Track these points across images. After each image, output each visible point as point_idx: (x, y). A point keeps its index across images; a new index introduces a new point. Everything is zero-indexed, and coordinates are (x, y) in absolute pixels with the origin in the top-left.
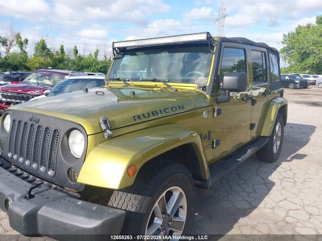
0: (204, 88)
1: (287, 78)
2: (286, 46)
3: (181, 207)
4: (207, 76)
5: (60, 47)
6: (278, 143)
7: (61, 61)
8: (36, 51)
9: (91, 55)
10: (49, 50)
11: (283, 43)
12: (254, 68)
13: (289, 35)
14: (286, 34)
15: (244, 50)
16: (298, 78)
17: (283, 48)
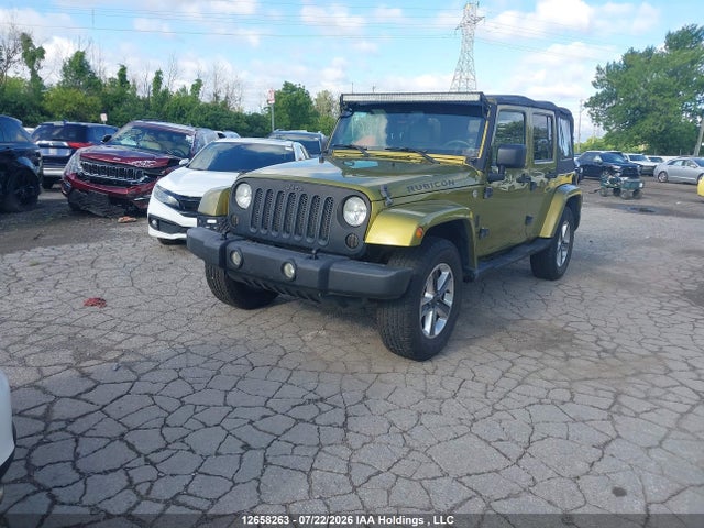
0: (474, 162)
1: (598, 158)
2: (600, 91)
3: (448, 292)
4: (478, 146)
5: (118, 69)
6: (565, 253)
7: (120, 99)
8: (65, 75)
9: (184, 90)
10: (93, 76)
11: (594, 84)
12: (535, 138)
13: (608, 67)
14: (603, 66)
15: (524, 114)
16: (618, 160)
17: (594, 95)
